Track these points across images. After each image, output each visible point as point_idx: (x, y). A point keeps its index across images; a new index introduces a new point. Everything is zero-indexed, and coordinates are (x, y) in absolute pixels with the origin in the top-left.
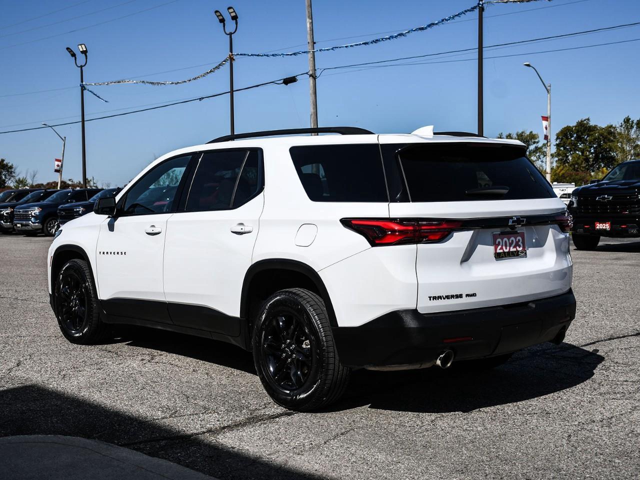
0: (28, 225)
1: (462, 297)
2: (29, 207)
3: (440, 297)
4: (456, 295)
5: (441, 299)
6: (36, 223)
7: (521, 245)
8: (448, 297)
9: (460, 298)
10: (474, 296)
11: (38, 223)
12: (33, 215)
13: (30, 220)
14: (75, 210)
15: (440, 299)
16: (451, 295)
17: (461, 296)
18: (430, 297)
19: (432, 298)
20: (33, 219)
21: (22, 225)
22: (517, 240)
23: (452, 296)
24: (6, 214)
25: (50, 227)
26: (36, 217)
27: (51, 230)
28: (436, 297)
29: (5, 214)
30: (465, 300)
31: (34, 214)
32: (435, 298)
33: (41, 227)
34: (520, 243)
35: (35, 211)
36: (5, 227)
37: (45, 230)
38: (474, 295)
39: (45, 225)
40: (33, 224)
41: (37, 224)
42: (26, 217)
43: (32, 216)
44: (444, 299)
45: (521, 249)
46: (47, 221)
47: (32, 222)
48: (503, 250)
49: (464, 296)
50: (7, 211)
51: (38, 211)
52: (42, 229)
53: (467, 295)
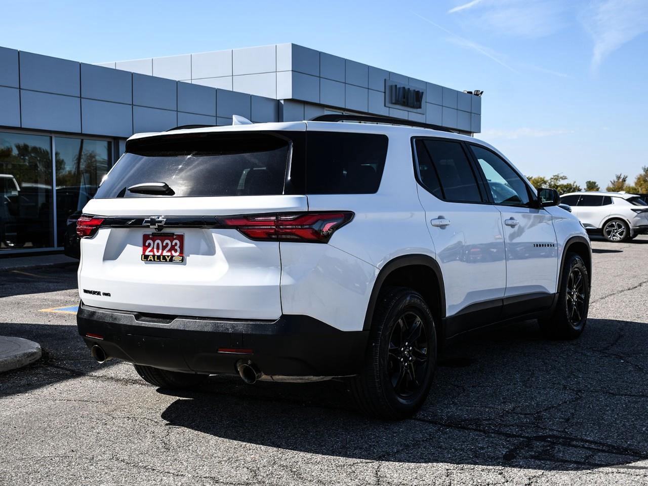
22: (173, 244)
48: (154, 253)
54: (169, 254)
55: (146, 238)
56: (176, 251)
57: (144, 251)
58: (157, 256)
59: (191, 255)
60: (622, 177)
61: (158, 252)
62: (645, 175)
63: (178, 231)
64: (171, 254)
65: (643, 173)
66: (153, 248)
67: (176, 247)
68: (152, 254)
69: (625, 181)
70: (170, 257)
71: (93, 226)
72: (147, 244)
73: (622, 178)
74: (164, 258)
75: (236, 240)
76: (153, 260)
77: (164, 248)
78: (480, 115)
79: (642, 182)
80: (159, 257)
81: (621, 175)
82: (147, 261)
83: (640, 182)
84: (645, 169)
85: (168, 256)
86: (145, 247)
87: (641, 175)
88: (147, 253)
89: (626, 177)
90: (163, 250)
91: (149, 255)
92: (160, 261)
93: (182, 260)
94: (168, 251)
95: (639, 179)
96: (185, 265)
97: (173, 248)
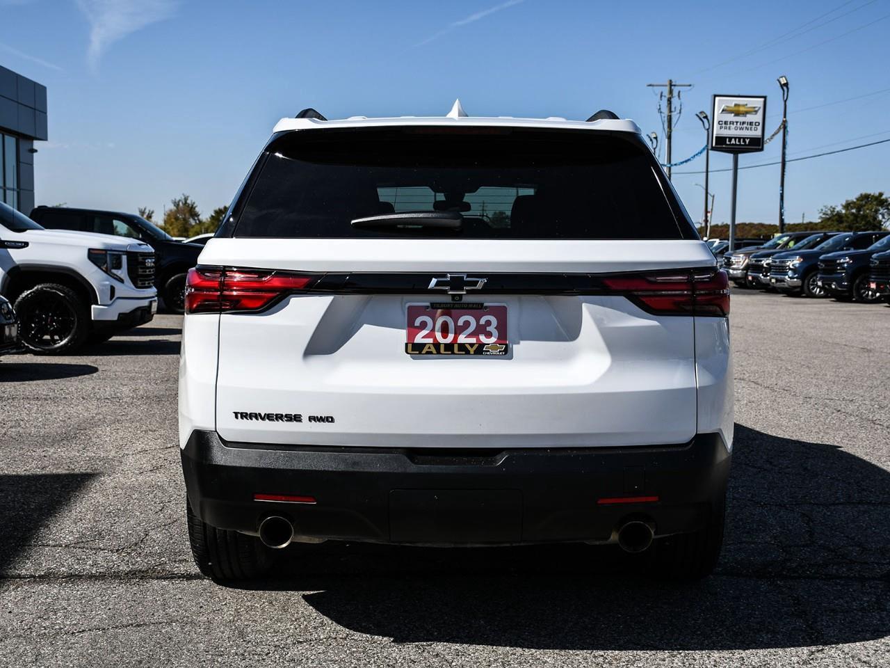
0: (783, 281)
1: (300, 421)
2: (786, 257)
3: (256, 416)
4: (286, 416)
5: (257, 419)
6: (794, 278)
7: (495, 333)
8: (269, 417)
9: (297, 421)
10: (328, 421)
11: (796, 278)
12: (791, 267)
13: (786, 274)
14: (838, 261)
15: (254, 419)
16: (276, 415)
17: (297, 418)
18: (236, 414)
19: (239, 415)
20: (790, 273)
21: (777, 280)
23: (279, 417)
24: (767, 264)
25: (812, 285)
26: (795, 270)
27: (813, 289)
28: (246, 413)
29: (765, 266)
30: (305, 427)
31: (793, 265)
32: (244, 416)
33: (800, 284)
34: (491, 329)
35: (795, 262)
36: (764, 282)
37: (806, 288)
38: (330, 419)
39: (806, 281)
40: (790, 279)
41: (795, 280)
42: (782, 270)
43: (790, 269)
44: (263, 419)
45: (493, 340)
46: (810, 275)
47: (789, 277)
48: (435, 339)
49: (305, 418)
50: (768, 262)
51: (798, 262)
52: (802, 287)
53: (311, 419)
54: (473, 340)
55: (413, 313)
56: (489, 335)
57: (411, 336)
58: (446, 345)
59: (522, 342)
60: (147, 212)
61: (445, 336)
62: (176, 211)
63: (490, 301)
64: (478, 340)
65: (172, 207)
66: (433, 330)
67: (488, 329)
68: (430, 341)
69: (150, 217)
70: (476, 346)
71: (276, 292)
72: (417, 323)
73: (147, 214)
74: (462, 347)
75: (626, 315)
76: (434, 352)
77: (458, 331)
78: (46, 113)
79: (173, 220)
80: (449, 347)
81: (145, 209)
82: (420, 353)
83: (170, 219)
84: (175, 202)
85: (472, 345)
86: (413, 330)
87: (171, 211)
88: (419, 339)
89: (153, 212)
90: (457, 334)
91: (426, 344)
92: (453, 353)
93: (506, 351)
94: (469, 336)
95: (169, 215)
96: (511, 358)
97: (482, 329)
